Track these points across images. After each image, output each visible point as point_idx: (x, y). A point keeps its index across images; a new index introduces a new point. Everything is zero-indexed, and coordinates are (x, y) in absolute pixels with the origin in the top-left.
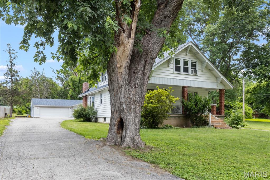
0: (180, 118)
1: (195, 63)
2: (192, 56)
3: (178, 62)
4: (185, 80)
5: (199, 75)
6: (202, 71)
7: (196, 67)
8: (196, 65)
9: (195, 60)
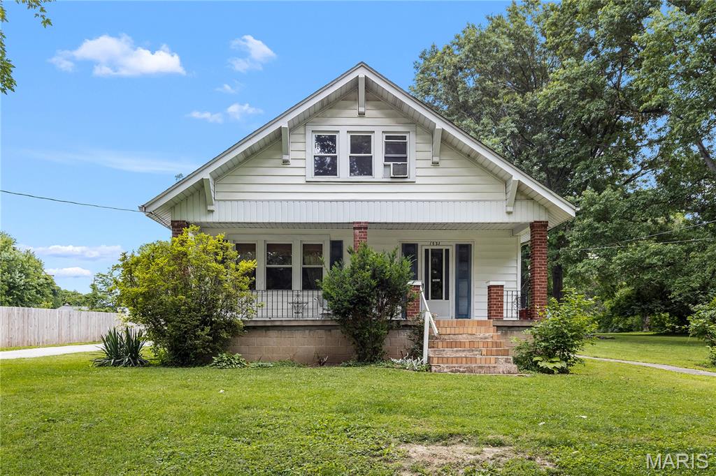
0: (333, 331)
1: (404, 138)
2: (388, 116)
3: (327, 142)
4: (356, 201)
5: (418, 181)
6: (435, 164)
7: (405, 153)
8: (405, 144)
9: (398, 129)
